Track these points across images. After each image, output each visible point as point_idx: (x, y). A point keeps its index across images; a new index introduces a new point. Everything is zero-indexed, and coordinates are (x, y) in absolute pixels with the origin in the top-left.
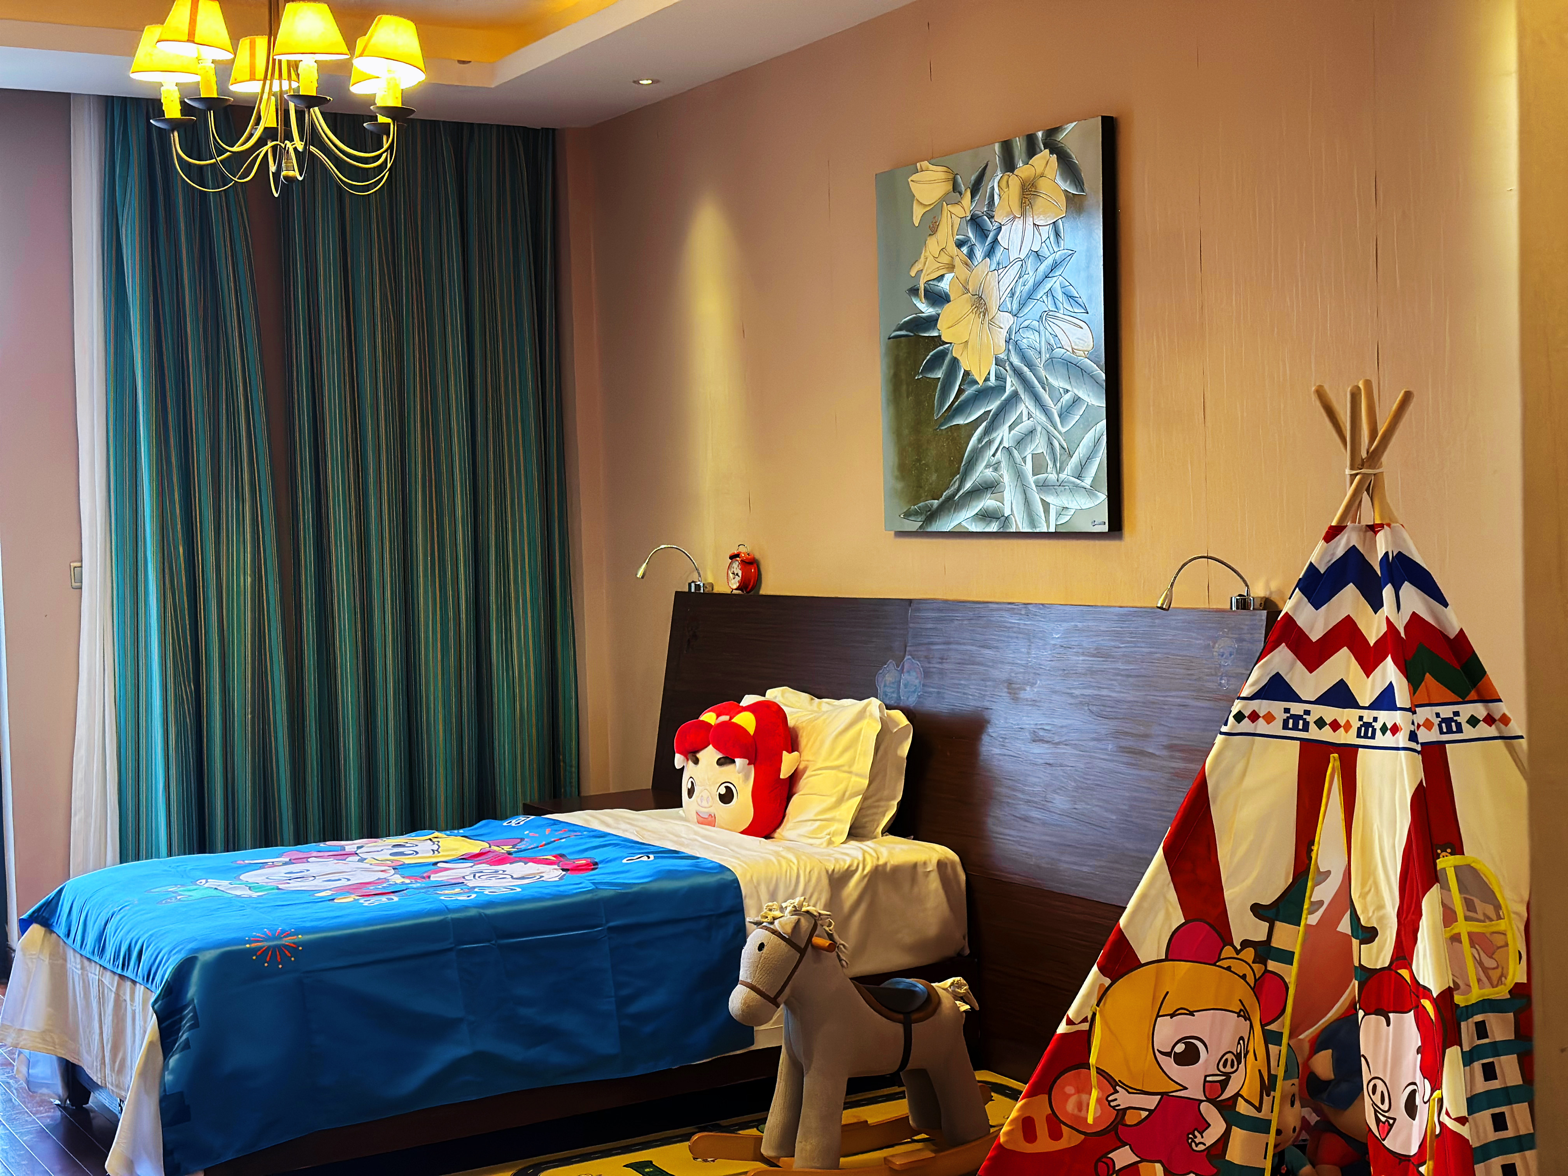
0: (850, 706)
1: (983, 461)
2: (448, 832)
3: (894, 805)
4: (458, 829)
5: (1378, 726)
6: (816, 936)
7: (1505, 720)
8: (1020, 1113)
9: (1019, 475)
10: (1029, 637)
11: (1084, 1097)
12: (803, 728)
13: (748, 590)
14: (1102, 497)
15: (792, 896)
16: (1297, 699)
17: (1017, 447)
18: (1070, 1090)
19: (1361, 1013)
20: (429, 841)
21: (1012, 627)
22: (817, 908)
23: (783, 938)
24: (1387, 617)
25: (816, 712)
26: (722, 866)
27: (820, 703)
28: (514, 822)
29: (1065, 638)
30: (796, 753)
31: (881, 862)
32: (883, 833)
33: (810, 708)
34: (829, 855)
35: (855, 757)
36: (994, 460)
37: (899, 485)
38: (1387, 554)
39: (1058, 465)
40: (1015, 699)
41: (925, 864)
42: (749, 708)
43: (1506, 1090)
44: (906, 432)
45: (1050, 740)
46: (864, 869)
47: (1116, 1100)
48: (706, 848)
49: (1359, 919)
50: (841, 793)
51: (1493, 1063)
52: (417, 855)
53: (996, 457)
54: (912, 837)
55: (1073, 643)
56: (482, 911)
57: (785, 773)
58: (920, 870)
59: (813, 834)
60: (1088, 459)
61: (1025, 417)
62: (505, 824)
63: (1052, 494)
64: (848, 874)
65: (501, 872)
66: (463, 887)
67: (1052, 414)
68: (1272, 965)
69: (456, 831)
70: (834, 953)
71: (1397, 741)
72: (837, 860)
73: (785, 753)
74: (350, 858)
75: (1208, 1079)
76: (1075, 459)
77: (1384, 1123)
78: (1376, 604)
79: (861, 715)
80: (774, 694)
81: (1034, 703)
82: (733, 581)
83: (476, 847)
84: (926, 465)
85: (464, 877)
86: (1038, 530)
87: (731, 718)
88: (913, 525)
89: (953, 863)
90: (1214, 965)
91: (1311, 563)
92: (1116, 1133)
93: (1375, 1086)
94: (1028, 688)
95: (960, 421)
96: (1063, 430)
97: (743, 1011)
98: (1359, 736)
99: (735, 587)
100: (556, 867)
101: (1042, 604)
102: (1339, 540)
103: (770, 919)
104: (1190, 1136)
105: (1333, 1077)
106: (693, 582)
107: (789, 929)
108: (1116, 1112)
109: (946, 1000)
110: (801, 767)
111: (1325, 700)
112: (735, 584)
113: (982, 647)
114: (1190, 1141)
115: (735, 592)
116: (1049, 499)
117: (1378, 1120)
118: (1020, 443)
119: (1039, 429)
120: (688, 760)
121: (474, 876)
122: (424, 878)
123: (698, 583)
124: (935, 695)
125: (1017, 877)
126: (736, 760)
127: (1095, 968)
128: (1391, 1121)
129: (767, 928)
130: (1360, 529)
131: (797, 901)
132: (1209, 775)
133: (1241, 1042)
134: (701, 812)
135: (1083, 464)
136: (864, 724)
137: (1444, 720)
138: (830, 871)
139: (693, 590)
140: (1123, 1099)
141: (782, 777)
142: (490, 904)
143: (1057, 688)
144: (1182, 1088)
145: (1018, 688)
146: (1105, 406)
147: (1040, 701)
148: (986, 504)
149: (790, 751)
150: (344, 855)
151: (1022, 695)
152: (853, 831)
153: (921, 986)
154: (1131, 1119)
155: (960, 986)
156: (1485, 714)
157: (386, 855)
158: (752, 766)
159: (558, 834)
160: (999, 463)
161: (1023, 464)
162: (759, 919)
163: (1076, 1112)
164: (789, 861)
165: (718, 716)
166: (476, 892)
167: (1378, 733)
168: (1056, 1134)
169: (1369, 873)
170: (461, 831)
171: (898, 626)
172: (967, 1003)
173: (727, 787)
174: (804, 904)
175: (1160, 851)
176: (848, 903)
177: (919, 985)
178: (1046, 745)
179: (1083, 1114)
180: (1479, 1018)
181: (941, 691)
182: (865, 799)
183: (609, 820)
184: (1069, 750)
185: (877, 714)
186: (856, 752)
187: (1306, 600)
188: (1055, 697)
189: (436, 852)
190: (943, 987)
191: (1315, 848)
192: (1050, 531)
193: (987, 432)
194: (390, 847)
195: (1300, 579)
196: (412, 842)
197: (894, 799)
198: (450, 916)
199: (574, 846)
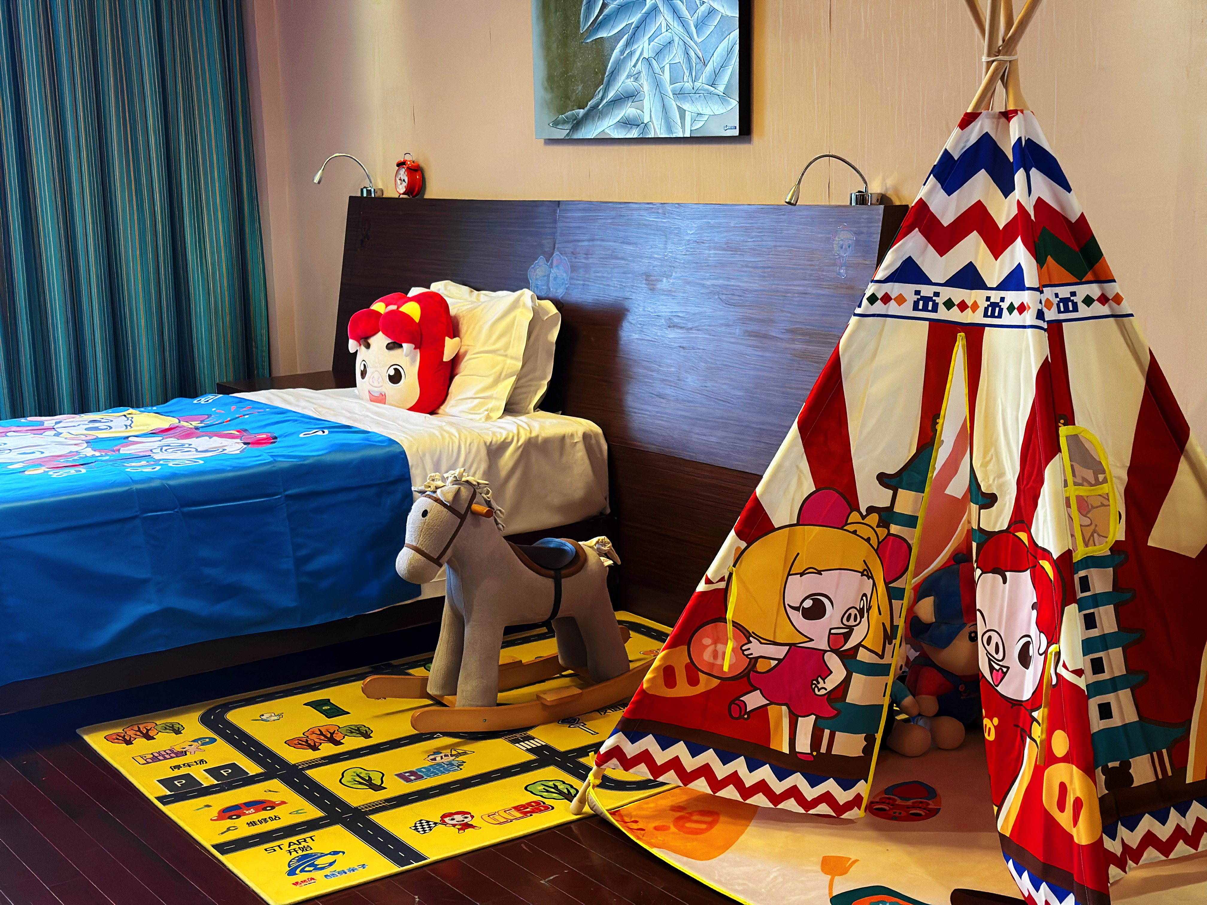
0: (505, 297)
1: (624, 71)
2: (142, 409)
3: (545, 384)
4: (152, 406)
5: (1005, 305)
6: (475, 503)
7: (1118, 299)
8: (661, 663)
9: (658, 85)
10: (665, 233)
11: (720, 647)
12: (464, 317)
13: (415, 194)
14: (734, 103)
15: (453, 467)
16: (926, 281)
17: (656, 58)
18: (707, 641)
19: (978, 572)
20: (124, 417)
21: (650, 225)
22: (476, 478)
23: (445, 505)
24: (1018, 201)
25: (474, 302)
26: (390, 440)
27: (478, 295)
28: (203, 400)
29: (697, 234)
30: (457, 339)
31: (534, 435)
32: (535, 409)
33: (470, 299)
34: (488, 429)
35: (510, 342)
36: (636, 70)
37: (548, 96)
38: (1020, 138)
39: (694, 74)
40: (653, 290)
41: (572, 435)
42: (415, 299)
43: (1103, 637)
44: (554, 46)
45: (684, 325)
46: (518, 441)
47: (749, 649)
48: (378, 423)
49: (980, 486)
50: (498, 374)
51: (1094, 613)
52: (111, 430)
53: (637, 68)
54: (560, 412)
55: (705, 239)
56: (165, 482)
57: (447, 357)
58: (568, 441)
59: (472, 411)
60: (721, 67)
61: (664, 30)
62: (195, 402)
63: (688, 102)
64: (504, 446)
65: (187, 446)
66: (149, 460)
67: (688, 24)
68: (895, 529)
69: (150, 408)
70: (492, 518)
71: (1024, 320)
72: (494, 433)
73: (447, 338)
74: (47, 433)
75: (832, 631)
76: (709, 68)
77: (998, 671)
78: (1007, 188)
79: (514, 306)
80: (437, 287)
81: (669, 293)
82: (400, 187)
83: (165, 422)
84: (573, 76)
85: (151, 451)
86: (674, 136)
87: (398, 308)
88: (561, 133)
89: (596, 435)
90: (842, 529)
91: (946, 150)
92: (749, 678)
93: (990, 638)
94: (665, 280)
95: (603, 34)
96: (699, 40)
97: (408, 571)
98: (986, 315)
99: (402, 192)
100: (238, 440)
101: (678, 204)
102: (974, 127)
103: (433, 488)
104: (814, 682)
105: (934, 620)
106: (365, 187)
107: (450, 497)
108: (748, 660)
109: (592, 556)
110: (462, 351)
111: (955, 282)
112: (402, 189)
113: (623, 243)
114: (814, 686)
115: (402, 196)
116: (686, 106)
117: (992, 668)
118: (659, 53)
119: (676, 39)
120: (360, 345)
121: (161, 450)
122: (114, 451)
123: (370, 188)
124: (580, 287)
125: (653, 446)
126: (404, 345)
127: (732, 533)
128: (1005, 670)
129: (429, 497)
130: (993, 116)
131: (457, 472)
132: (842, 355)
133: (864, 598)
134: (373, 391)
135: (717, 72)
136: (518, 312)
137: (1062, 300)
138: (488, 444)
139: (365, 195)
140: (756, 649)
141: (445, 360)
142: (174, 476)
143: (690, 279)
144: (808, 640)
145: (657, 280)
146: (738, 16)
147: (675, 292)
148: (627, 112)
149: (453, 336)
150: (41, 430)
151: (659, 286)
152: (508, 407)
153: (570, 546)
154: (761, 667)
155: (604, 544)
156: (1099, 294)
157: (81, 430)
158: (418, 351)
159: (244, 411)
160: (639, 73)
161: (661, 74)
162: (422, 488)
163: (711, 660)
164: (451, 434)
165: (387, 306)
166: (161, 465)
167: (1005, 312)
168: (693, 681)
169: (991, 443)
170: (155, 408)
171: (548, 225)
172: (610, 559)
173: (396, 369)
174: (464, 474)
175: (795, 426)
176: (503, 473)
177: (568, 544)
178: (679, 331)
179: (719, 662)
180: (1082, 573)
181: (587, 283)
182: (518, 380)
183: (290, 398)
184: (701, 335)
185: (530, 304)
186: (511, 337)
187: (940, 186)
188: (688, 287)
189: (129, 427)
190: (589, 545)
191: (940, 421)
192: (685, 136)
193: (628, 44)
194: (86, 423)
195: (935, 166)
196: (107, 417)
197: (544, 378)
198: (135, 487)
199: (254, 422)
